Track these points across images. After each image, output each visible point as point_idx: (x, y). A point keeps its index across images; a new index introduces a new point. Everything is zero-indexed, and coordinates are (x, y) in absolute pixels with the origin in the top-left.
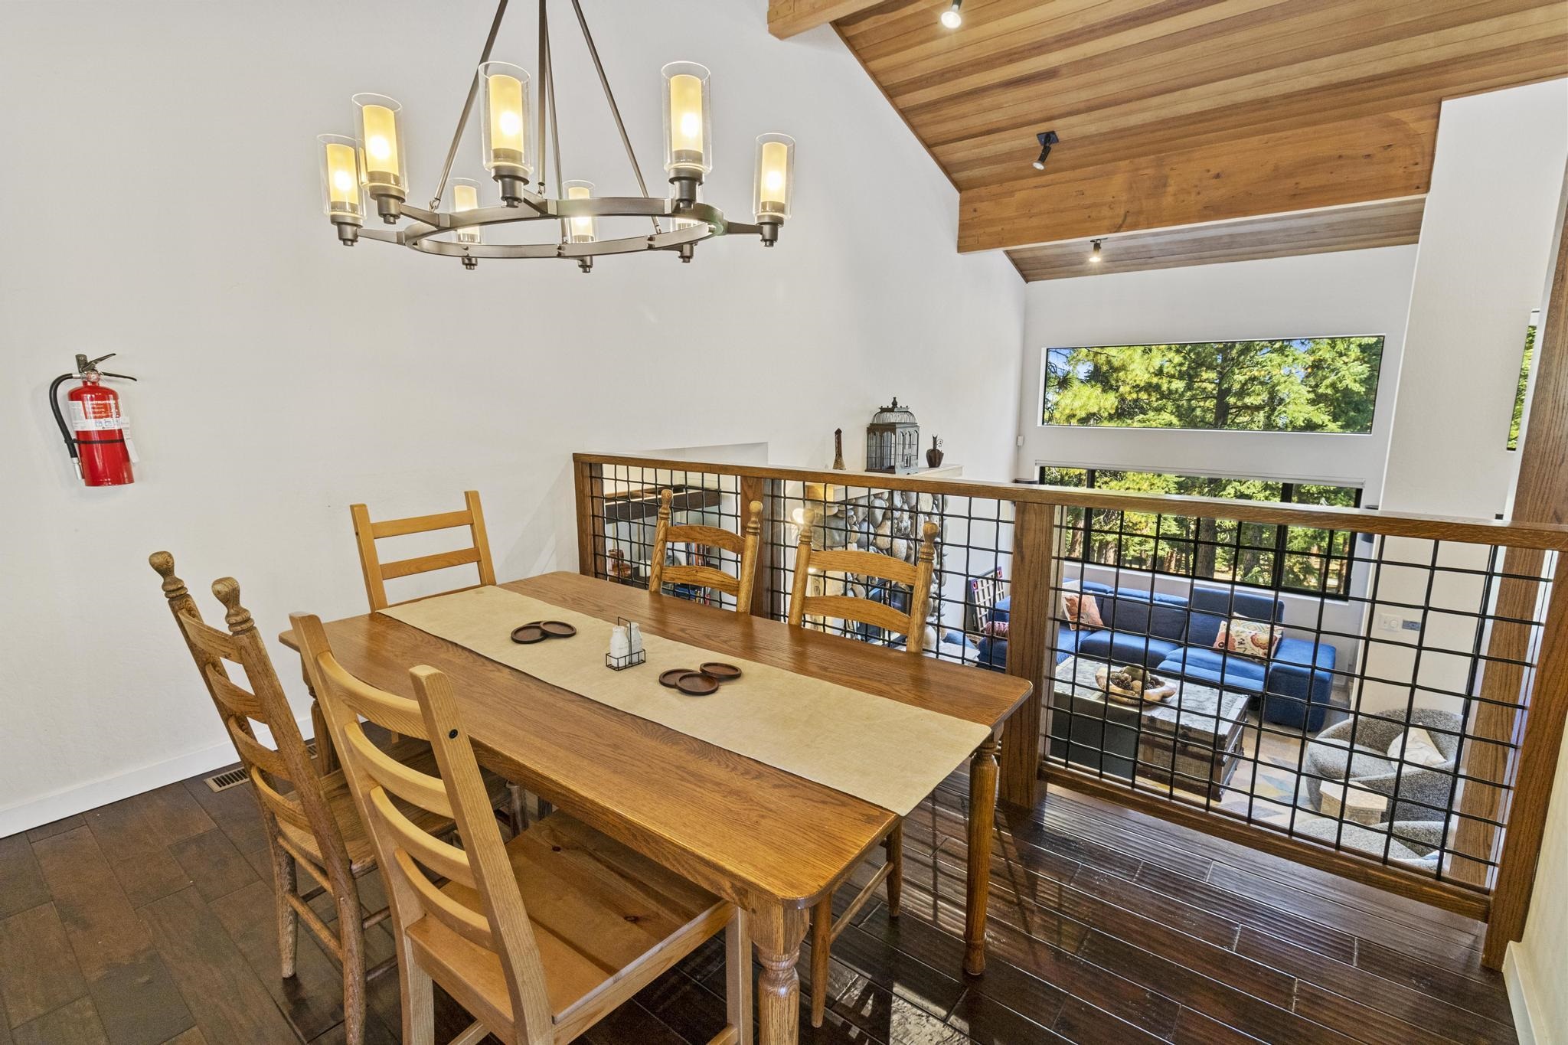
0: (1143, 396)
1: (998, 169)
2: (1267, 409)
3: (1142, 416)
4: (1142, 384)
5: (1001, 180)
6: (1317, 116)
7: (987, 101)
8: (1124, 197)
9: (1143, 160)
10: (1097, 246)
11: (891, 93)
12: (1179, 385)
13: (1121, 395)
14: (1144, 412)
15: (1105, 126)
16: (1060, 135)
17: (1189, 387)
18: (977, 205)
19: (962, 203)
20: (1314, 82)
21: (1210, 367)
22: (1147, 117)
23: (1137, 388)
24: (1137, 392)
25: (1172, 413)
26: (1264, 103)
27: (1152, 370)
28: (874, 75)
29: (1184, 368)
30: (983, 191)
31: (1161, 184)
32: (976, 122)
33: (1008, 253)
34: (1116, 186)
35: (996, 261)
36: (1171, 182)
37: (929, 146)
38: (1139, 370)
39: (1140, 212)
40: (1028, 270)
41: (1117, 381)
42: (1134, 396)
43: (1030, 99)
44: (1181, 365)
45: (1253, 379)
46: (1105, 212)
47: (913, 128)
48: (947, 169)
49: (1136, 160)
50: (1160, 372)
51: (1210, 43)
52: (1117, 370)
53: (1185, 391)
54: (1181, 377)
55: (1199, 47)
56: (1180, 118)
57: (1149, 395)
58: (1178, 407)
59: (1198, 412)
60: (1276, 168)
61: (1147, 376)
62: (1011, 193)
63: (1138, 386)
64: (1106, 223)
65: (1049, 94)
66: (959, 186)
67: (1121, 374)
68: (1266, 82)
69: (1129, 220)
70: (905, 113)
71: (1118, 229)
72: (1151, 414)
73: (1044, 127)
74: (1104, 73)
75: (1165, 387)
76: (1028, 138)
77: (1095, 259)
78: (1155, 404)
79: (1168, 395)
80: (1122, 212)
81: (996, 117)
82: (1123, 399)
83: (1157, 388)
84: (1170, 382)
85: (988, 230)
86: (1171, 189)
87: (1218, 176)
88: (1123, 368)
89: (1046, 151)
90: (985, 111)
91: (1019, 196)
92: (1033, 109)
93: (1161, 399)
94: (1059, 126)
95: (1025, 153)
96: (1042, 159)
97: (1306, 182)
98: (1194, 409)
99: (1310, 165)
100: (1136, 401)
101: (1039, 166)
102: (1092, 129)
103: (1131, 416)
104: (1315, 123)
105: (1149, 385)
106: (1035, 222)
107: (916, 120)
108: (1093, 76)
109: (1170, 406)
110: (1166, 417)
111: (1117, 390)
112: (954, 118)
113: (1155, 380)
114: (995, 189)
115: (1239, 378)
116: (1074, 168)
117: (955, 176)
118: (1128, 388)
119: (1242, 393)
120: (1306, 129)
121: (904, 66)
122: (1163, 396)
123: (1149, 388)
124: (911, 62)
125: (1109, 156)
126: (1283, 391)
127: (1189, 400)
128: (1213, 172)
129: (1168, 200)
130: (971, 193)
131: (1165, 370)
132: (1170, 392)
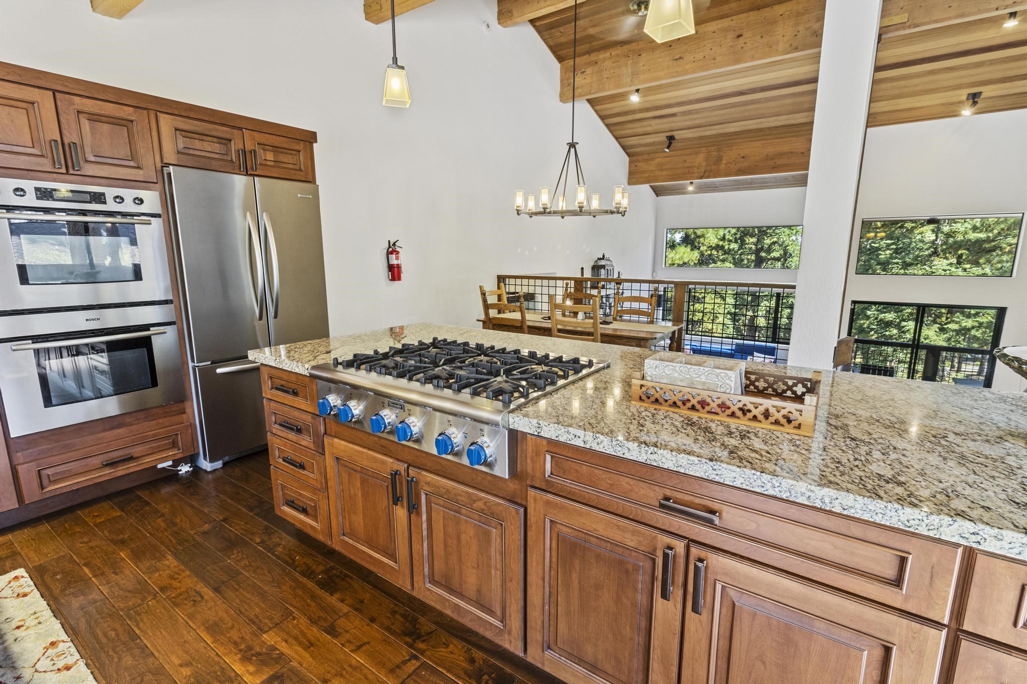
0: (714, 252)
1: (647, 149)
2: (782, 260)
3: (713, 265)
4: (714, 245)
5: (649, 153)
6: (782, 136)
7: (645, 123)
8: (704, 164)
9: (713, 148)
10: (692, 183)
11: (603, 118)
12: (734, 246)
13: (701, 252)
14: (715, 262)
15: (696, 135)
16: (676, 137)
17: (740, 248)
18: (636, 164)
19: (630, 162)
20: (779, 124)
21: (752, 236)
22: (714, 132)
23: (711, 248)
24: (711, 250)
25: (730, 262)
26: (761, 130)
27: (719, 237)
28: (596, 111)
29: (738, 236)
30: (640, 158)
31: (719, 159)
32: (640, 130)
33: (651, 186)
34: (700, 159)
35: (646, 189)
36: (724, 158)
37: (617, 138)
38: (712, 238)
39: (711, 171)
40: (658, 192)
41: (699, 243)
42: (709, 252)
43: (664, 123)
44: (735, 234)
45: (774, 243)
46: (696, 170)
47: (611, 131)
48: (624, 148)
49: (709, 148)
50: (723, 239)
51: (738, 109)
52: (699, 237)
53: (739, 250)
54: (736, 242)
55: (733, 110)
56: (727, 133)
57: (718, 252)
58: (734, 259)
59: (746, 262)
60: (767, 155)
61: (716, 240)
62: (653, 159)
63: (711, 246)
64: (696, 175)
65: (672, 122)
66: (628, 155)
67: (702, 240)
68: (760, 123)
69: (706, 174)
70: (607, 126)
71: (701, 178)
72: (719, 263)
73: (669, 134)
74: (695, 116)
75: (726, 247)
76: (662, 138)
77: (691, 188)
78: (721, 257)
79: (728, 252)
80: (703, 170)
81: (649, 129)
82: (702, 254)
83: (722, 247)
84: (729, 244)
85: (642, 175)
86: (724, 162)
87: (743, 157)
88: (703, 236)
89: (670, 144)
90: (644, 127)
91: (657, 161)
92: (666, 127)
93: (724, 254)
94: (675, 134)
95: (660, 143)
96: (668, 147)
97: (780, 162)
98: (743, 260)
99: (781, 155)
100: (710, 255)
101: (667, 150)
102: (690, 136)
103: (707, 264)
104: (782, 138)
105: (718, 246)
106: (665, 173)
107: (612, 128)
108: (690, 117)
109: (730, 259)
110: (727, 264)
111: (699, 249)
112: (630, 129)
113: (721, 243)
114: (646, 157)
115: (768, 241)
116: (682, 150)
117: (627, 151)
118: (705, 248)
119: (769, 250)
120: (778, 140)
121: (610, 109)
122: (725, 253)
123: (718, 248)
124: (614, 108)
125: (697, 146)
126: (790, 249)
127: (741, 255)
128: (742, 155)
129: (723, 166)
130: (634, 158)
131: (727, 237)
132: (730, 250)
